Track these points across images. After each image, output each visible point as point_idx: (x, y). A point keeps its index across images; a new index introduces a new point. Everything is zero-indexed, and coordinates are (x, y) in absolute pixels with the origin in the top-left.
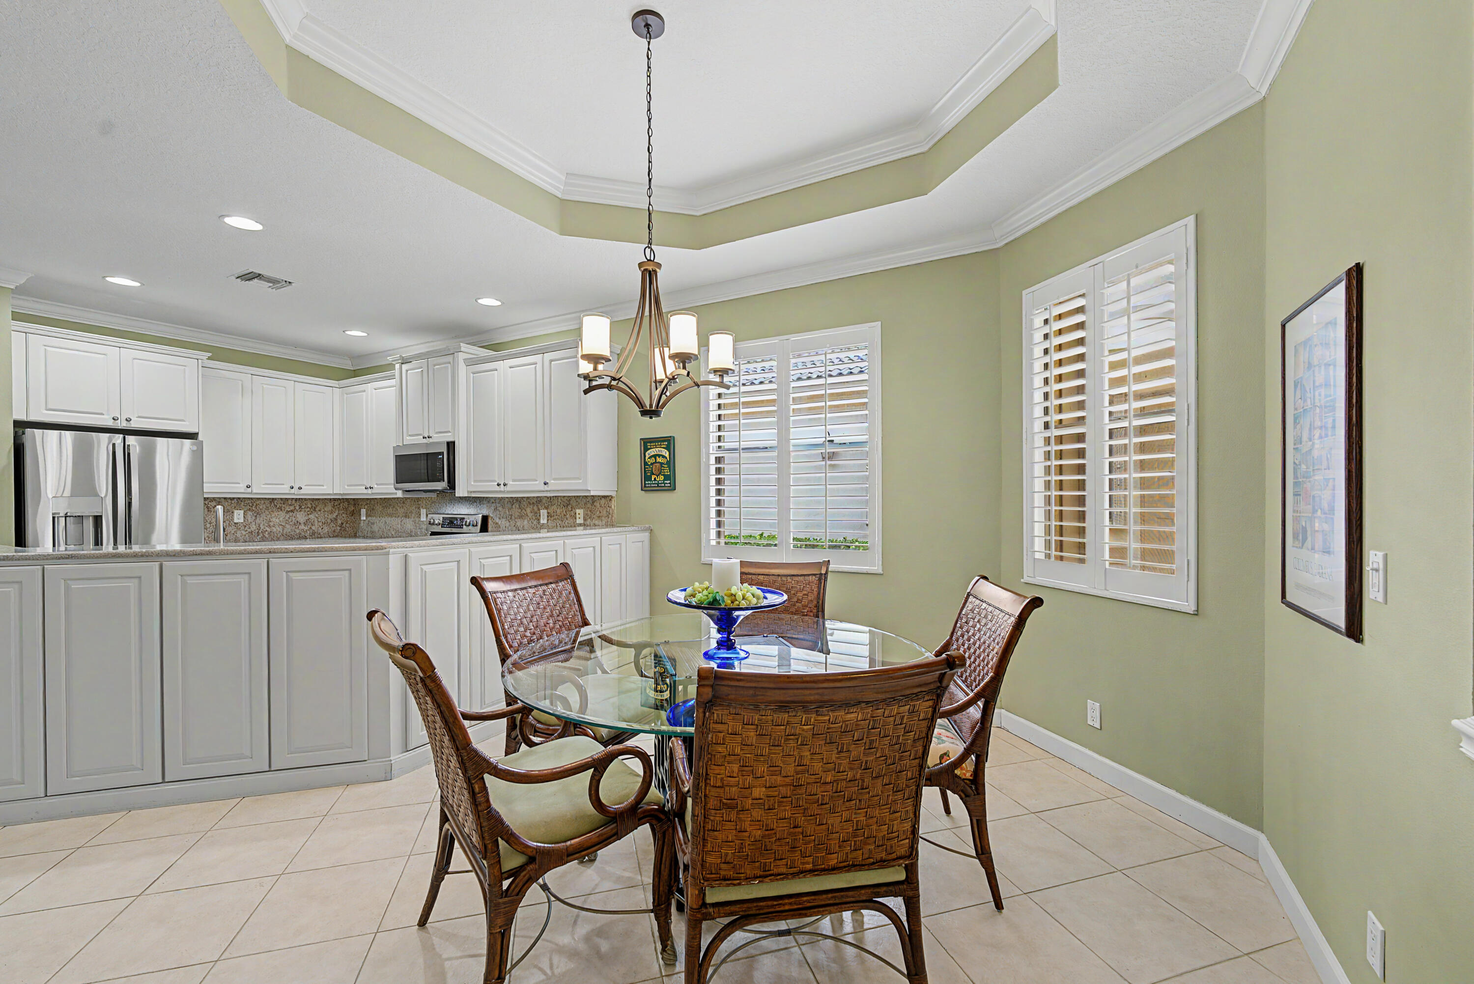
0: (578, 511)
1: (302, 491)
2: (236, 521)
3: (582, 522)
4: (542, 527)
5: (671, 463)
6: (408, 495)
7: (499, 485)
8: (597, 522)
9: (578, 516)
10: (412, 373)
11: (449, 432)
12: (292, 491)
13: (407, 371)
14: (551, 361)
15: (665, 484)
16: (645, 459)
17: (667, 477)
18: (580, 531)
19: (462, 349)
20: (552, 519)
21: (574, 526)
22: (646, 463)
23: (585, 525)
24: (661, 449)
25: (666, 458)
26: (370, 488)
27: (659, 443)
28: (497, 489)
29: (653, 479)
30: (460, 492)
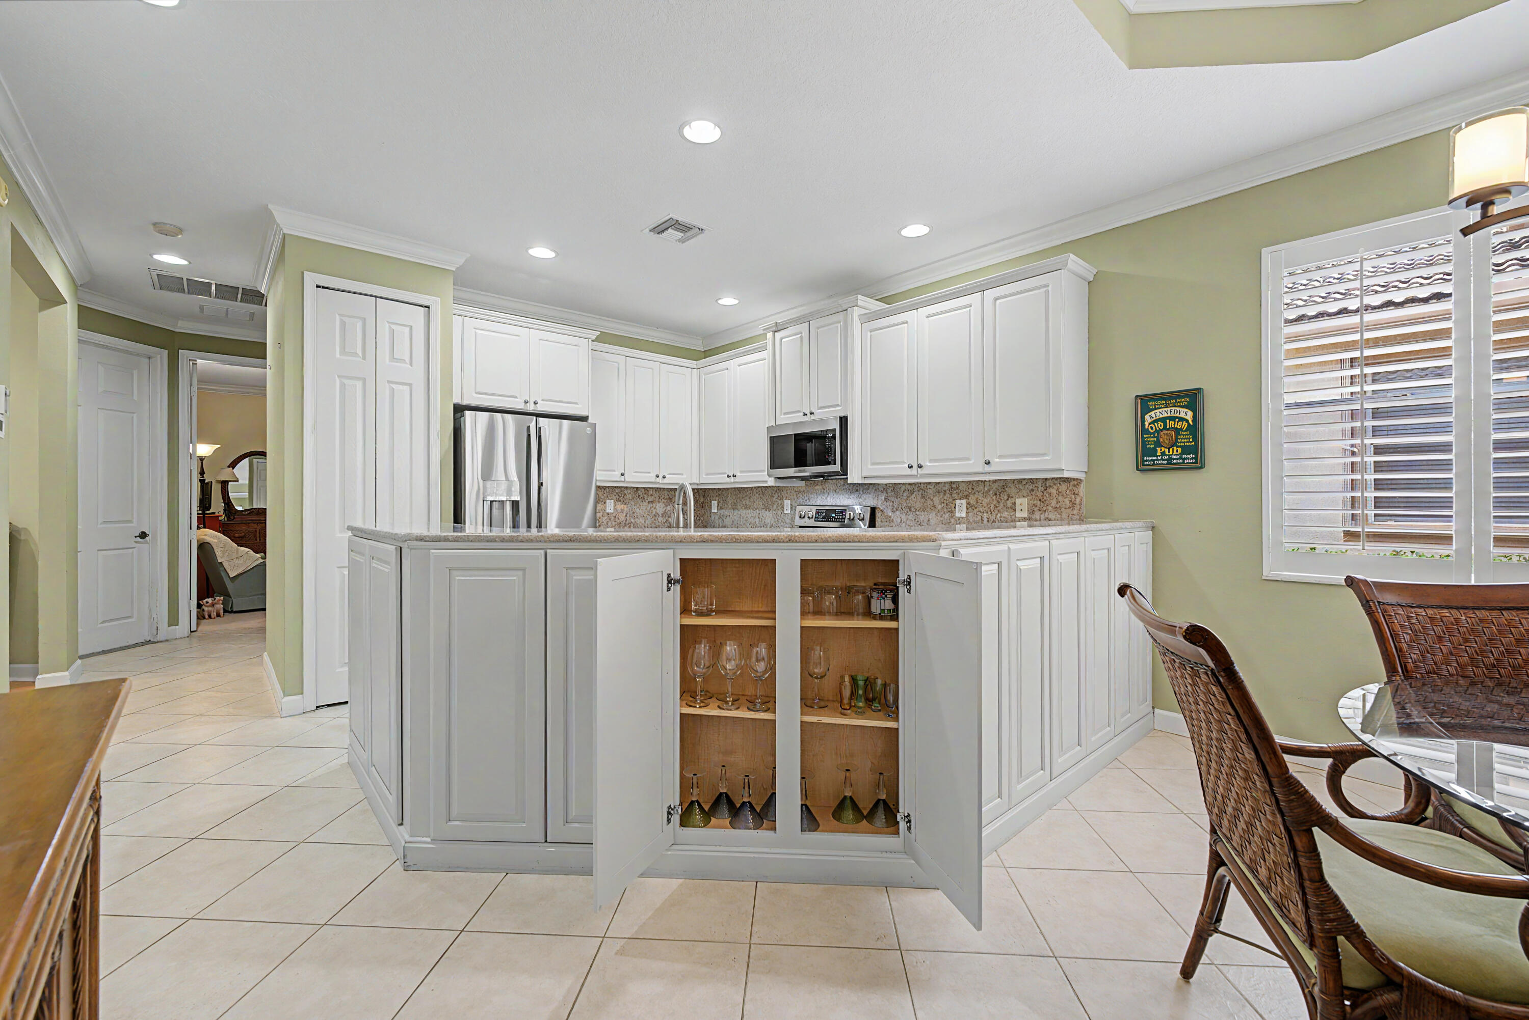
0: (1018, 501)
1: (665, 481)
2: (608, 511)
3: (1025, 515)
4: (959, 521)
5: (1195, 429)
6: (780, 484)
7: (910, 467)
8: (1052, 516)
9: (1018, 507)
10: (787, 340)
11: (838, 405)
12: (658, 480)
13: (781, 339)
14: (996, 299)
15: (1184, 459)
16: (1143, 425)
17: (1186, 450)
18: (1023, 530)
19: (860, 303)
20: (975, 511)
21: (1011, 522)
22: (1145, 431)
23: (1030, 520)
24: (1178, 409)
25: (1187, 421)
26: (733, 476)
27: (1174, 401)
28: (909, 472)
29: (1159, 454)
30: (854, 477)
